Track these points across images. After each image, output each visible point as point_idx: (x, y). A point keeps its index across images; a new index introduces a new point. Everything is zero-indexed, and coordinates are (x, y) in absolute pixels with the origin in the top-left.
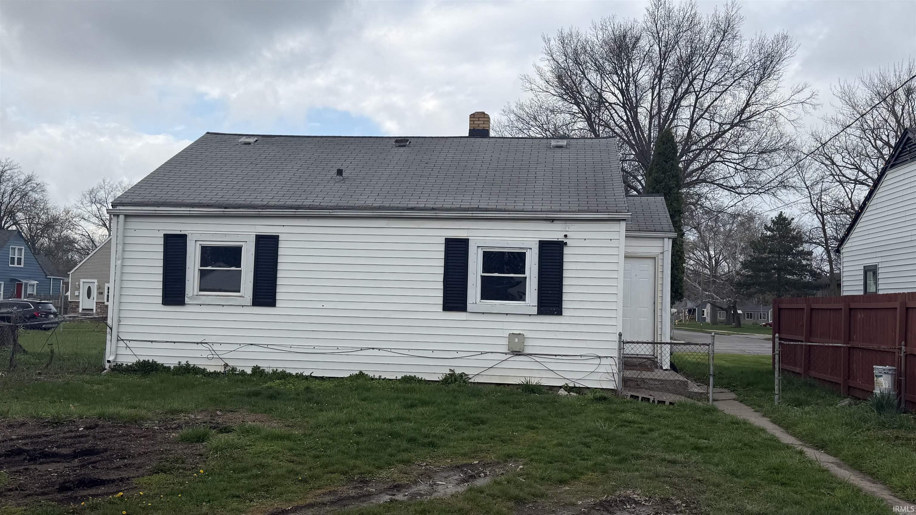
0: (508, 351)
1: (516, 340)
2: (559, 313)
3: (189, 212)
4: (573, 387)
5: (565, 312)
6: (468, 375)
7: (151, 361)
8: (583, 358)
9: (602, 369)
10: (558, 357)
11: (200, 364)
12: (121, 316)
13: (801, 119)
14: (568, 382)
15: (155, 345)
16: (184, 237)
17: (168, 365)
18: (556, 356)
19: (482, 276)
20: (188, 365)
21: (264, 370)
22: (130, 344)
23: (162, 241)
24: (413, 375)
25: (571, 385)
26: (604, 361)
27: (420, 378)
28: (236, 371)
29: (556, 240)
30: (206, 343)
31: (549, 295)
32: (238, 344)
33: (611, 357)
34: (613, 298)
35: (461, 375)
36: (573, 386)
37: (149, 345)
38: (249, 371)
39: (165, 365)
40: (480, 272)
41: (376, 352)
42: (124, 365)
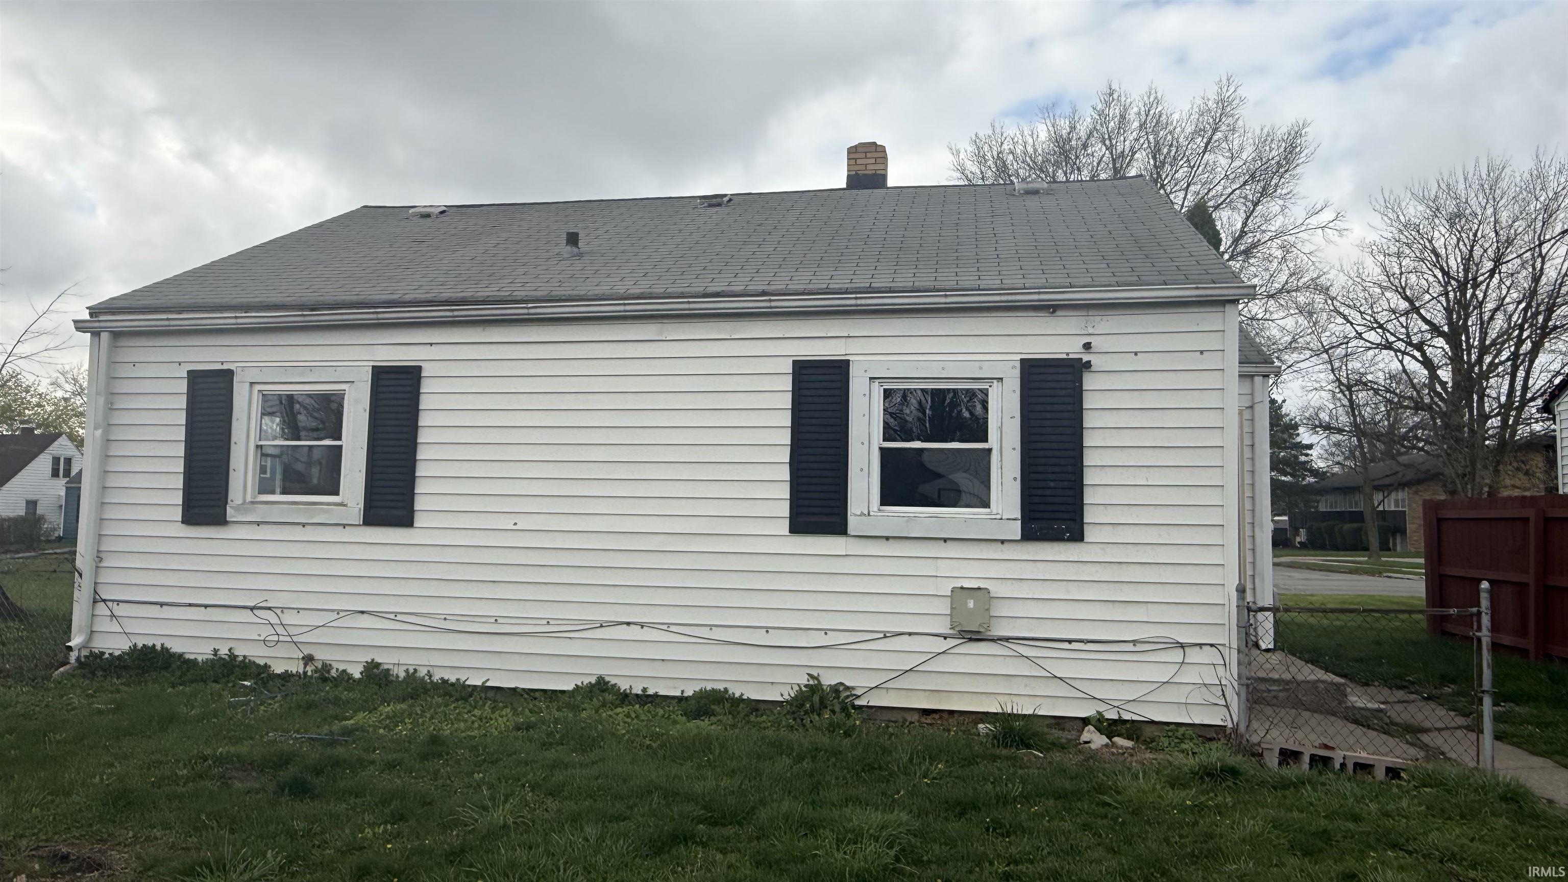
0: (952, 632)
1: (971, 604)
2: (1077, 535)
3: (233, 321)
4: (1115, 721)
5: (1090, 534)
6: (853, 688)
7: (158, 647)
8: (1140, 647)
9: (1190, 676)
10: (1075, 646)
11: (257, 654)
12: (102, 549)
13: (1322, 251)
14: (1102, 708)
15: (167, 612)
16: (228, 375)
17: (192, 657)
18: (1070, 641)
19: (882, 449)
20: (232, 657)
21: (388, 670)
22: (119, 610)
23: (183, 387)
24: (720, 687)
25: (1112, 715)
26: (1194, 656)
27: (737, 695)
28: (328, 672)
29: (1064, 356)
30: (269, 608)
31: (1048, 492)
32: (333, 611)
33: (1212, 645)
34: (1213, 497)
35: (836, 689)
36: (1116, 717)
37: (155, 611)
38: (356, 672)
39: (187, 656)
40: (877, 440)
41: (634, 633)
42: (107, 656)
